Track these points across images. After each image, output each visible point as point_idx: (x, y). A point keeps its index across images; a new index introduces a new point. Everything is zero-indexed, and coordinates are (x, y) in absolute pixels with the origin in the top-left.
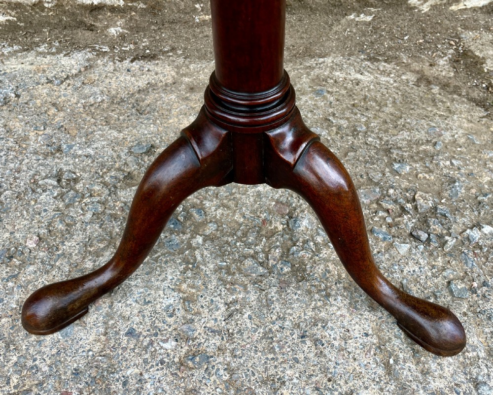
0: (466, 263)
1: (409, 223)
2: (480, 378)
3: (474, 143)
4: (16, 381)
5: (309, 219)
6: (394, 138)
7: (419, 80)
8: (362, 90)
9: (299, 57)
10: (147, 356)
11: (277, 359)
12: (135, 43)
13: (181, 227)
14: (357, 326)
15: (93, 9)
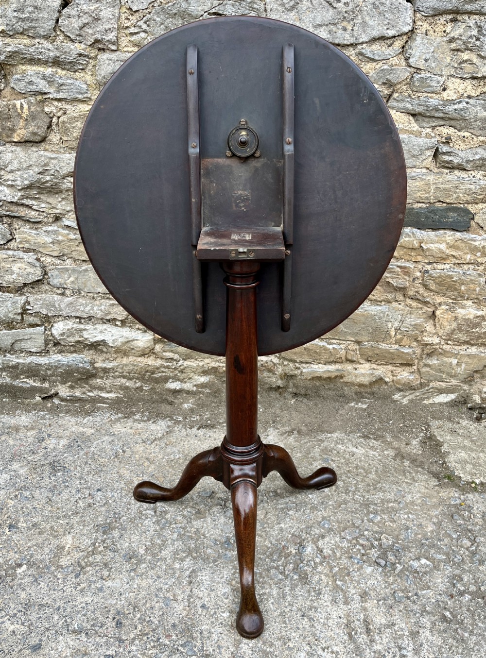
0: (407, 582)
1: (375, 554)
2: (403, 646)
3: (426, 504)
4: (140, 628)
5: (312, 547)
6: (373, 497)
7: (396, 455)
8: (355, 460)
9: (314, 432)
10: (213, 620)
11: (287, 627)
12: (201, 416)
13: (231, 547)
14: (335, 612)
15: (176, 392)
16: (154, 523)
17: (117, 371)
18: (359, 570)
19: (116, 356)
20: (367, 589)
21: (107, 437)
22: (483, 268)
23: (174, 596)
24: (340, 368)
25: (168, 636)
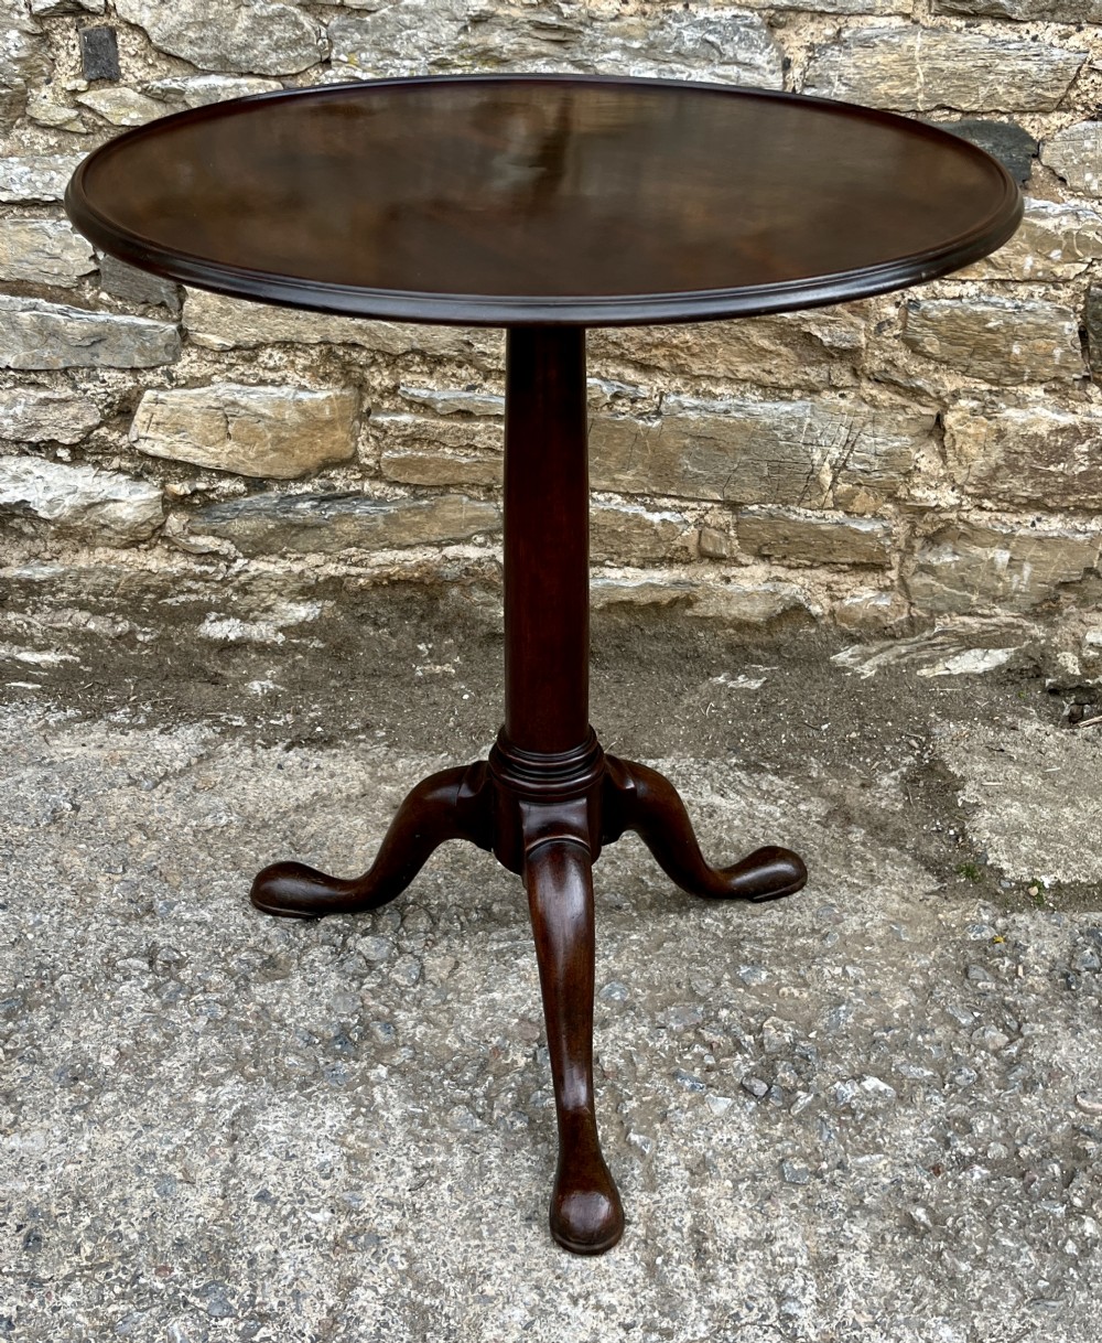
0: (821, 1134)
1: (742, 1067)
2: (789, 1291)
3: (899, 940)
4: (89, 1251)
6: (753, 921)
7: (831, 814)
8: (715, 828)
10: (285, 1229)
11: (484, 1246)
12: (297, 712)
13: (352, 1050)
15: (226, 647)
16: (145, 991)
17: (62, 590)
18: (692, 1106)
19: (58, 546)
20: (711, 1153)
21: (30, 770)
22: (1070, 292)
23: (185, 1171)
24: (683, 576)
25: (163, 1270)
